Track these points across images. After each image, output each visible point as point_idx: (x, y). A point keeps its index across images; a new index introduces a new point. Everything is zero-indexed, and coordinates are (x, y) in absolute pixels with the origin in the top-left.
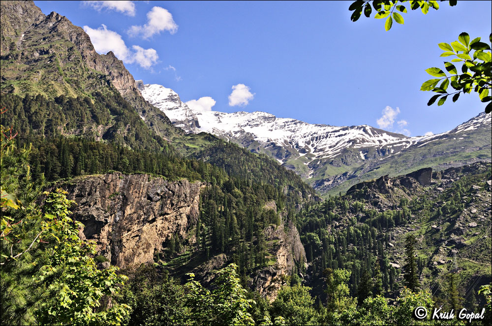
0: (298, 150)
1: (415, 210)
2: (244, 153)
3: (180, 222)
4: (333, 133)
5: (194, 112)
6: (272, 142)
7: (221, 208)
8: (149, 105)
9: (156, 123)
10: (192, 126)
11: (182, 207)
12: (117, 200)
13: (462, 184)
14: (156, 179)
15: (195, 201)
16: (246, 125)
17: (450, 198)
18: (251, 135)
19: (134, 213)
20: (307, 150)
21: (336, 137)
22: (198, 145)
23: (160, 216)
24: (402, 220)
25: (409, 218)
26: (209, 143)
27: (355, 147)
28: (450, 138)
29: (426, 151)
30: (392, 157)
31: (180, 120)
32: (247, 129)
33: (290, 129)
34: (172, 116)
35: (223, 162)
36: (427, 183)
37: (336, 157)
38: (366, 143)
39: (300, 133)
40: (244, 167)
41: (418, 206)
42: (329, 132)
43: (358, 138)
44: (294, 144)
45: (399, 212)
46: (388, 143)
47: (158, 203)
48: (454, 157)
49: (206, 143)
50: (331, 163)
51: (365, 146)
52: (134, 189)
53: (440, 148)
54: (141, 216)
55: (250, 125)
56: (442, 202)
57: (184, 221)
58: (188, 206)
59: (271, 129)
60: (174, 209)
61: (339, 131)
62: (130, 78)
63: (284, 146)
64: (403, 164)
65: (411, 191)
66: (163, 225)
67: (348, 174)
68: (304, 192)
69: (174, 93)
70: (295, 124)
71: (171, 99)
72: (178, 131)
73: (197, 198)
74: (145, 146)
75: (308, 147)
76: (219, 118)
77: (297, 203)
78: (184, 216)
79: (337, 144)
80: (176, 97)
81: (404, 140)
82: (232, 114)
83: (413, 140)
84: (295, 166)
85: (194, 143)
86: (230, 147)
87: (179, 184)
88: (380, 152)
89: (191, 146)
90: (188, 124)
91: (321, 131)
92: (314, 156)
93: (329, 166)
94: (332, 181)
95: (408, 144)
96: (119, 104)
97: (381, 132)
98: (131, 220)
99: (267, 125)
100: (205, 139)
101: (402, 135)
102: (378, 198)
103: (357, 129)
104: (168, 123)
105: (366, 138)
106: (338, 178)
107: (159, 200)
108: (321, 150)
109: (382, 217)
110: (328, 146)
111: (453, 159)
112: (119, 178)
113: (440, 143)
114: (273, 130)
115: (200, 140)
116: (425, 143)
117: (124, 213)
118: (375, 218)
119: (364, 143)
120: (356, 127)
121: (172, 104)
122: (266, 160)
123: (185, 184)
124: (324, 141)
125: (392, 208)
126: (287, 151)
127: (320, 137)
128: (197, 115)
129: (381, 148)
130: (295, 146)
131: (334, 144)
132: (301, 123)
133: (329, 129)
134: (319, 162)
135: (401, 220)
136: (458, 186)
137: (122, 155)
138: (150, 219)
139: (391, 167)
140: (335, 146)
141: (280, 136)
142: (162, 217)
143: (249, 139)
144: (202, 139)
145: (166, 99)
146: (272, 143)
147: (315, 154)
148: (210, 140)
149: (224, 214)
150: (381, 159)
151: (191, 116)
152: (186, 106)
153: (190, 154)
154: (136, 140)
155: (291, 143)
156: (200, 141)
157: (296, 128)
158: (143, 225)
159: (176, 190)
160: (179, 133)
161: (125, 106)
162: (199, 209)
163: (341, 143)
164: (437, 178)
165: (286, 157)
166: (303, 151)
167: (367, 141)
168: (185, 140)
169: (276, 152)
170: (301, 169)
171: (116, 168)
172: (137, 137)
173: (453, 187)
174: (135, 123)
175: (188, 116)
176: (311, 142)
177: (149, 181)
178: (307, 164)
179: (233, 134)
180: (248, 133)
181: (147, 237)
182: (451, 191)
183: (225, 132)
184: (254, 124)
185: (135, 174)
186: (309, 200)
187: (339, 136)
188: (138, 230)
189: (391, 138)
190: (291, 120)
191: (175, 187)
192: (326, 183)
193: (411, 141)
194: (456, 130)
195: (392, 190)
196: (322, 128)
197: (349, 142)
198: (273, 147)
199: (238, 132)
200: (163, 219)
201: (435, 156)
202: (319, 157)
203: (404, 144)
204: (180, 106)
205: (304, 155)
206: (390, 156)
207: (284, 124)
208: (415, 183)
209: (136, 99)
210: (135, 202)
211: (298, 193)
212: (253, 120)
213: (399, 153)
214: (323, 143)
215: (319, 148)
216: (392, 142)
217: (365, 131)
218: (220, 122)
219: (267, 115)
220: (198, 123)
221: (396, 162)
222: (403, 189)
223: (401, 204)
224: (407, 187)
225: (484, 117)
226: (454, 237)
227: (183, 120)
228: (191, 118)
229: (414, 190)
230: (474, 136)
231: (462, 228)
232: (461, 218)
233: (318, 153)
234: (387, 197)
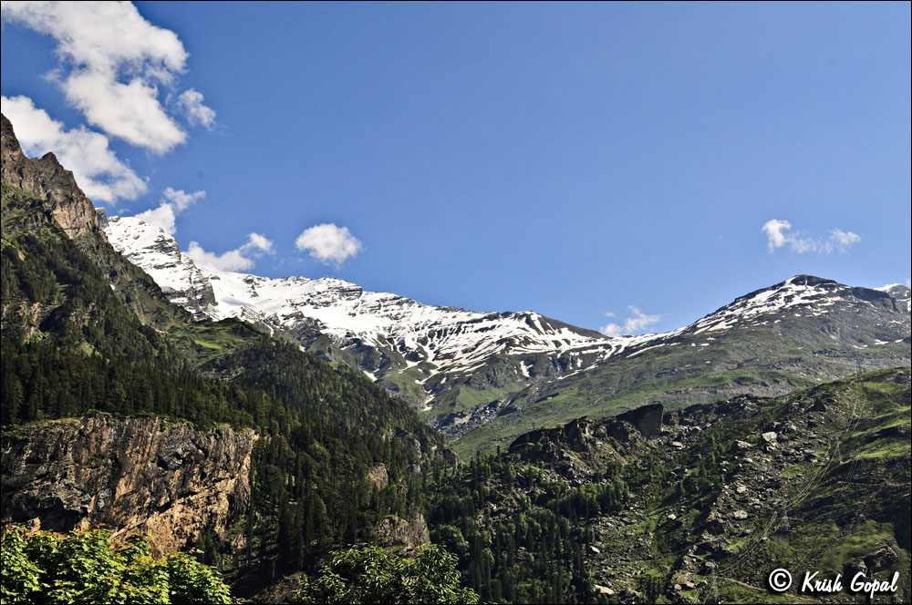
0: (404, 355)
1: (636, 485)
2: (311, 362)
3: (215, 508)
4: (470, 325)
5: (205, 274)
6: (354, 337)
7: (290, 480)
8: (122, 261)
9: (137, 298)
10: (201, 301)
11: (220, 480)
12: (102, 467)
13: (716, 437)
14: (175, 426)
15: (244, 467)
16: (305, 304)
17: (697, 463)
18: (316, 324)
19: (133, 492)
20: (421, 356)
21: (476, 331)
22: (219, 344)
23: (180, 496)
24: (614, 503)
25: (626, 498)
26: (242, 340)
27: (511, 353)
28: (685, 344)
29: (643, 366)
30: (581, 374)
31: (178, 289)
32: (308, 311)
33: (389, 313)
34: (163, 279)
35: (273, 380)
36: (653, 432)
37: (477, 370)
38: (532, 346)
39: (408, 322)
40: (313, 391)
41: (640, 477)
42: (462, 323)
43: (516, 337)
44: (396, 343)
45: (608, 487)
46: (572, 347)
47: (178, 473)
48: (694, 380)
49: (236, 340)
50: (468, 382)
51: (530, 351)
52: (135, 446)
53: (667, 360)
54: (145, 499)
55: (312, 304)
56: (682, 471)
57: (222, 507)
58: (232, 478)
59: (353, 312)
60: (205, 484)
61: (480, 321)
62: (86, 206)
63: (378, 346)
64: (601, 390)
65: (625, 447)
66: (183, 514)
67: (500, 404)
68: (423, 441)
69: (167, 236)
70: (398, 304)
71: (162, 247)
72: (179, 314)
73: (247, 460)
74: (123, 347)
75: (422, 349)
76: (253, 287)
77: (411, 463)
78: (223, 496)
79: (477, 345)
80: (170, 244)
81: (601, 341)
82: (279, 280)
83: (617, 344)
84: (401, 386)
85: (211, 339)
86: (284, 350)
87: (216, 437)
88: (558, 364)
89: (206, 345)
90: (193, 298)
91: (448, 320)
92: (434, 367)
93: (463, 389)
94: (468, 417)
95: (607, 351)
96: (72, 260)
97: (558, 325)
98: (125, 506)
99: (346, 304)
100: (234, 331)
101: (597, 333)
102: (568, 458)
103: (515, 318)
104: (160, 298)
105: (531, 336)
106: (481, 412)
107: (179, 466)
108: (448, 356)
109: (578, 496)
110: (460, 349)
111: (692, 383)
112: (108, 425)
113: (667, 352)
114: (358, 314)
115: (223, 333)
116: (641, 351)
117: (114, 492)
118: (564, 498)
119: (528, 347)
120: (513, 315)
121: (163, 258)
122: (351, 377)
123: (228, 435)
124: (453, 339)
125: (594, 479)
126: (383, 356)
127: (446, 330)
128: (210, 281)
129: (559, 356)
130: (398, 347)
131: (472, 345)
132: (410, 302)
133: (463, 316)
134: (445, 379)
135: (611, 501)
136: (709, 440)
137: (113, 381)
138: (162, 503)
139: (579, 395)
140: (473, 349)
141: (369, 327)
142: (182, 500)
143: (311, 331)
144: (228, 332)
145: (152, 247)
146: (356, 340)
147: (436, 363)
148: (243, 335)
149: (295, 492)
150: (561, 378)
151: (201, 282)
152: (191, 262)
153: (204, 361)
154: (106, 334)
155: (391, 340)
156: (225, 336)
157: (402, 312)
158: (148, 517)
159: (211, 447)
160: (181, 318)
161: (85, 265)
162: (250, 483)
163: (485, 344)
164: (672, 424)
165: (381, 367)
166: (413, 357)
167: (534, 342)
168: (194, 332)
169: (362, 358)
170: (410, 393)
171: (100, 406)
172: (109, 328)
173: (700, 440)
174: (104, 301)
175: (195, 282)
176: (429, 339)
177: (162, 431)
178: (422, 383)
179: (281, 319)
180: (309, 319)
181: (153, 538)
182: (698, 449)
183: (266, 316)
184: (321, 301)
185: (137, 417)
186: (433, 456)
187: (482, 330)
188: (139, 526)
189: (577, 337)
190: (393, 296)
191: (209, 442)
192: (458, 421)
193: (614, 344)
194: (694, 328)
195: (594, 444)
196: (451, 314)
197: (500, 342)
198: (357, 347)
199: (291, 316)
200: (184, 503)
201: (658, 376)
202: (444, 369)
203: (601, 349)
204: (179, 262)
205: (416, 364)
206: (576, 372)
207: (377, 304)
208: (633, 432)
209: (98, 247)
210: (136, 471)
211: (414, 443)
212: (319, 293)
213: (593, 367)
214: (451, 343)
215: (444, 352)
216: (579, 346)
217: (529, 322)
218: (255, 295)
219: (345, 285)
220: (212, 295)
221: (588, 385)
222: (611, 442)
223: (609, 472)
224: (618, 439)
225: (744, 305)
226: (708, 537)
227: (185, 290)
228: (199, 286)
229: (631, 445)
230: (729, 341)
231: (721, 521)
232: (720, 500)
233: (442, 362)
234: (584, 459)
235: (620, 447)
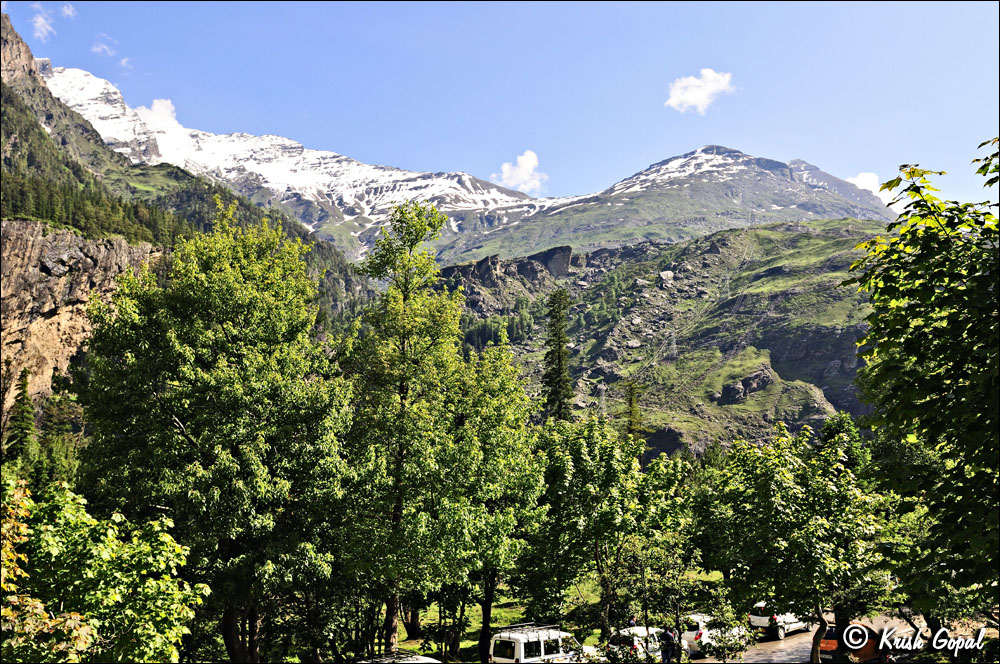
0: (341, 210)
1: (541, 318)
2: (241, 205)
4: (405, 183)
5: (150, 128)
6: (294, 191)
9: (73, 141)
10: (145, 152)
13: (618, 277)
14: (58, 232)
16: (248, 159)
17: (600, 300)
18: (257, 178)
19: (12, 296)
20: (358, 211)
21: (410, 189)
22: (153, 186)
23: (67, 304)
24: (518, 333)
25: (530, 329)
26: (176, 183)
27: (442, 209)
28: (602, 203)
29: (562, 222)
30: (505, 229)
31: (122, 140)
32: (251, 167)
33: (328, 170)
34: (107, 131)
36: (561, 273)
38: (462, 204)
39: (347, 180)
42: (398, 181)
43: (447, 195)
44: (334, 198)
45: (513, 318)
46: (499, 206)
47: (63, 280)
48: (607, 235)
49: (170, 183)
51: (460, 209)
52: (13, 249)
53: (584, 218)
54: (26, 304)
55: (255, 159)
56: (585, 306)
59: (295, 168)
61: (415, 180)
62: (22, 49)
63: (317, 201)
64: (522, 243)
65: (534, 285)
66: (71, 323)
68: (348, 281)
69: (112, 89)
70: (338, 161)
71: (107, 99)
72: (116, 158)
75: (359, 205)
76: (197, 142)
77: (335, 300)
80: (115, 97)
82: (223, 136)
83: (541, 204)
84: (335, 237)
85: (146, 182)
87: (106, 247)
88: (485, 221)
89: (141, 187)
90: (137, 149)
91: (384, 178)
92: (370, 221)
95: (531, 210)
97: (487, 186)
98: (5, 310)
99: (287, 162)
100: (169, 175)
101: (523, 194)
102: (479, 294)
103: (447, 178)
104: (96, 142)
105: (462, 196)
107: (64, 274)
108: (382, 212)
109: (485, 326)
113: (584, 210)
114: (299, 170)
115: (157, 176)
116: (561, 209)
118: (472, 328)
119: (458, 204)
120: (446, 175)
121: (107, 110)
123: (120, 246)
124: (389, 196)
125: (502, 312)
126: (322, 210)
127: (382, 188)
128: (155, 134)
129: (486, 213)
130: (336, 202)
132: (348, 161)
133: (398, 175)
134: (378, 233)
135: (515, 332)
136: (612, 279)
138: (46, 309)
139: (501, 247)
141: (310, 184)
142: (70, 308)
143: (253, 184)
144: (163, 175)
145: (97, 99)
146: (296, 195)
147: (371, 217)
148: (177, 178)
150: (486, 233)
151: (145, 133)
152: (136, 115)
154: (29, 166)
155: (329, 195)
156: (159, 179)
157: (341, 169)
158: (30, 322)
159: (101, 257)
160: (118, 162)
164: (580, 266)
166: (351, 211)
168: (129, 175)
169: (302, 211)
172: (32, 161)
173: (604, 280)
175: (139, 134)
176: (366, 196)
177: (44, 236)
178: (357, 235)
179: (224, 173)
180: (251, 174)
181: (38, 345)
182: (600, 288)
183: (209, 169)
184: (264, 157)
185: (16, 219)
186: (357, 295)
187: (416, 188)
188: (20, 331)
189: (504, 197)
190: (332, 154)
191: (99, 251)
193: (537, 205)
194: (612, 190)
195: (503, 281)
196: (387, 173)
197: (432, 200)
198: (297, 201)
199: (233, 169)
200: (72, 312)
201: (575, 231)
202: (378, 223)
203: (525, 208)
204: (124, 114)
205: (353, 218)
206: (501, 227)
207: (318, 161)
208: (542, 271)
209: (34, 91)
210: (15, 274)
211: (339, 283)
212: (262, 150)
213: (517, 223)
214: (387, 200)
215: (380, 208)
216: (506, 205)
217: (460, 182)
218: (200, 149)
219: (287, 143)
220: (156, 146)
221: (511, 239)
222: (522, 281)
223: (516, 307)
224: (528, 278)
225: (658, 171)
226: (602, 363)
227: (128, 141)
228: (143, 138)
229: (540, 283)
230: (641, 201)
231: (616, 349)
232: (616, 332)
233: (377, 216)
234: (494, 294)
235: (529, 285)
